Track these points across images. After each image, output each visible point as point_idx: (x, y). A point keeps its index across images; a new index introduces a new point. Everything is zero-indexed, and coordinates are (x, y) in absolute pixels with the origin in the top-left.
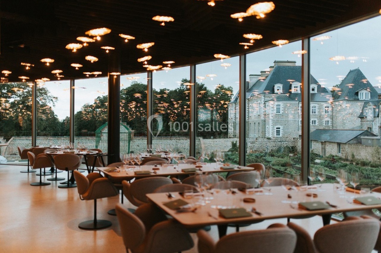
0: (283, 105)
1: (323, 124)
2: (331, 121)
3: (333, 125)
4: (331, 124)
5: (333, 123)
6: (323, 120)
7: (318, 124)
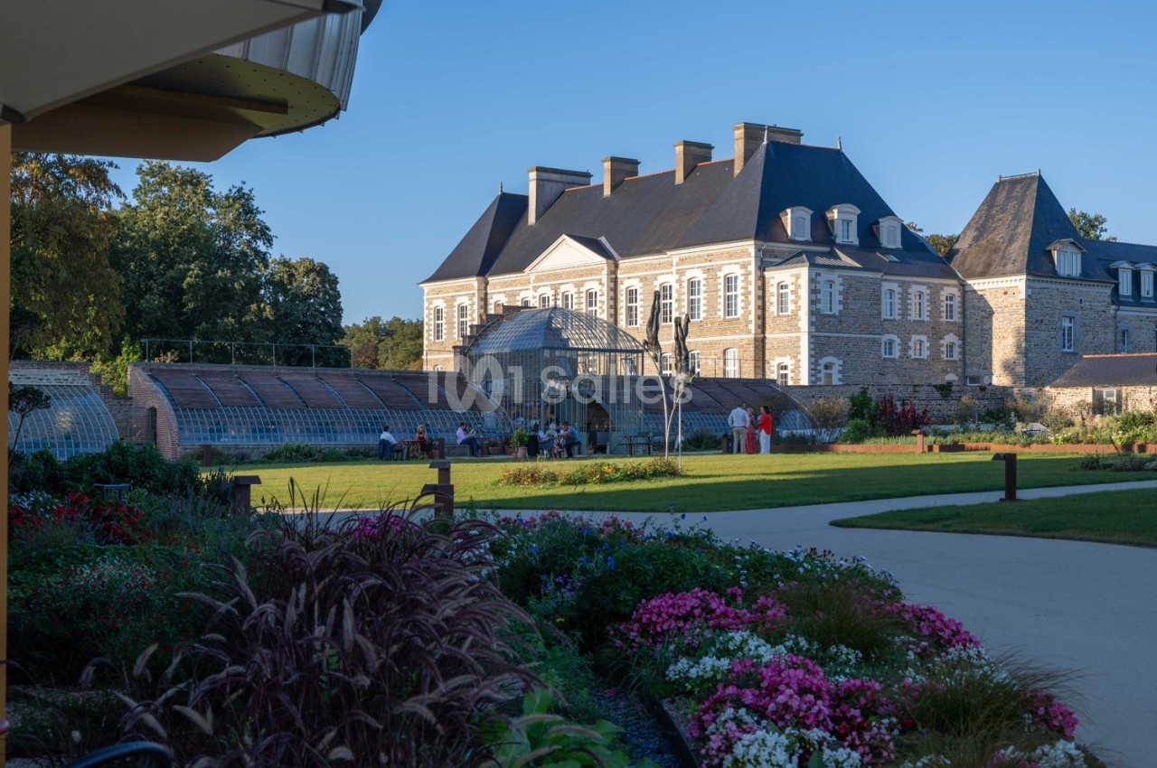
0: (841, 284)
1: (942, 356)
2: (959, 347)
3: (964, 358)
4: (960, 357)
5: (963, 353)
6: (941, 342)
7: (928, 353)
